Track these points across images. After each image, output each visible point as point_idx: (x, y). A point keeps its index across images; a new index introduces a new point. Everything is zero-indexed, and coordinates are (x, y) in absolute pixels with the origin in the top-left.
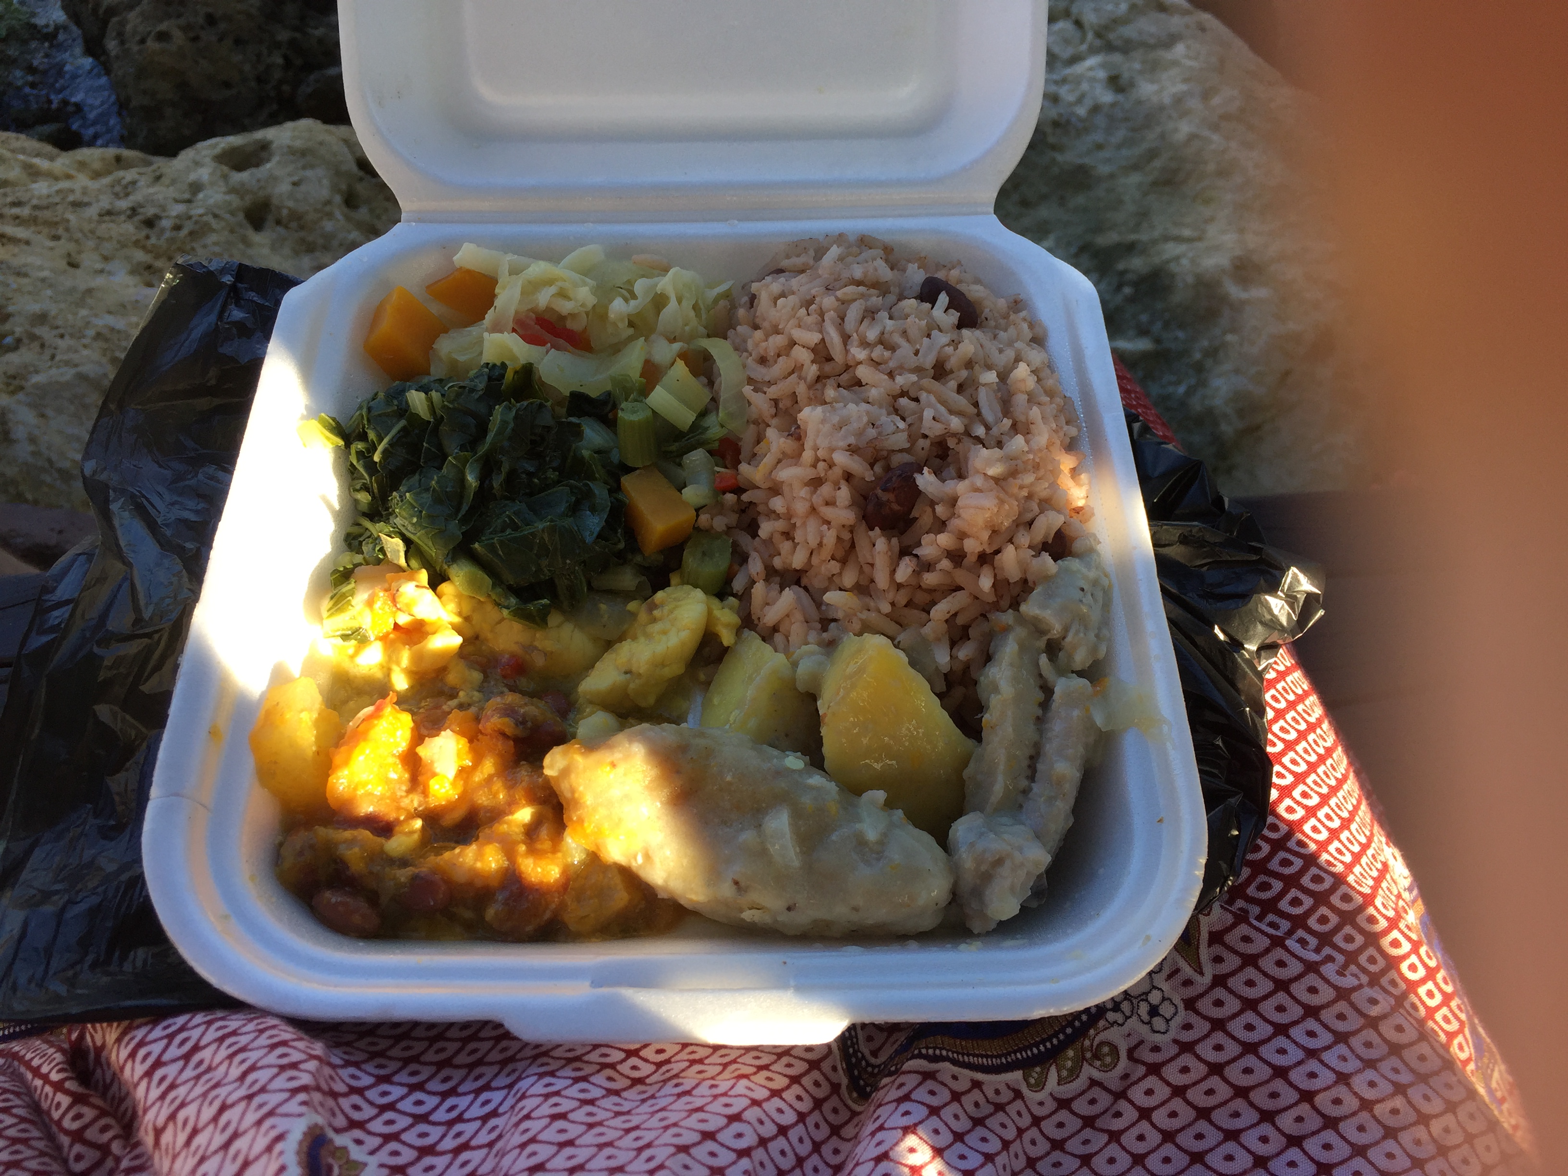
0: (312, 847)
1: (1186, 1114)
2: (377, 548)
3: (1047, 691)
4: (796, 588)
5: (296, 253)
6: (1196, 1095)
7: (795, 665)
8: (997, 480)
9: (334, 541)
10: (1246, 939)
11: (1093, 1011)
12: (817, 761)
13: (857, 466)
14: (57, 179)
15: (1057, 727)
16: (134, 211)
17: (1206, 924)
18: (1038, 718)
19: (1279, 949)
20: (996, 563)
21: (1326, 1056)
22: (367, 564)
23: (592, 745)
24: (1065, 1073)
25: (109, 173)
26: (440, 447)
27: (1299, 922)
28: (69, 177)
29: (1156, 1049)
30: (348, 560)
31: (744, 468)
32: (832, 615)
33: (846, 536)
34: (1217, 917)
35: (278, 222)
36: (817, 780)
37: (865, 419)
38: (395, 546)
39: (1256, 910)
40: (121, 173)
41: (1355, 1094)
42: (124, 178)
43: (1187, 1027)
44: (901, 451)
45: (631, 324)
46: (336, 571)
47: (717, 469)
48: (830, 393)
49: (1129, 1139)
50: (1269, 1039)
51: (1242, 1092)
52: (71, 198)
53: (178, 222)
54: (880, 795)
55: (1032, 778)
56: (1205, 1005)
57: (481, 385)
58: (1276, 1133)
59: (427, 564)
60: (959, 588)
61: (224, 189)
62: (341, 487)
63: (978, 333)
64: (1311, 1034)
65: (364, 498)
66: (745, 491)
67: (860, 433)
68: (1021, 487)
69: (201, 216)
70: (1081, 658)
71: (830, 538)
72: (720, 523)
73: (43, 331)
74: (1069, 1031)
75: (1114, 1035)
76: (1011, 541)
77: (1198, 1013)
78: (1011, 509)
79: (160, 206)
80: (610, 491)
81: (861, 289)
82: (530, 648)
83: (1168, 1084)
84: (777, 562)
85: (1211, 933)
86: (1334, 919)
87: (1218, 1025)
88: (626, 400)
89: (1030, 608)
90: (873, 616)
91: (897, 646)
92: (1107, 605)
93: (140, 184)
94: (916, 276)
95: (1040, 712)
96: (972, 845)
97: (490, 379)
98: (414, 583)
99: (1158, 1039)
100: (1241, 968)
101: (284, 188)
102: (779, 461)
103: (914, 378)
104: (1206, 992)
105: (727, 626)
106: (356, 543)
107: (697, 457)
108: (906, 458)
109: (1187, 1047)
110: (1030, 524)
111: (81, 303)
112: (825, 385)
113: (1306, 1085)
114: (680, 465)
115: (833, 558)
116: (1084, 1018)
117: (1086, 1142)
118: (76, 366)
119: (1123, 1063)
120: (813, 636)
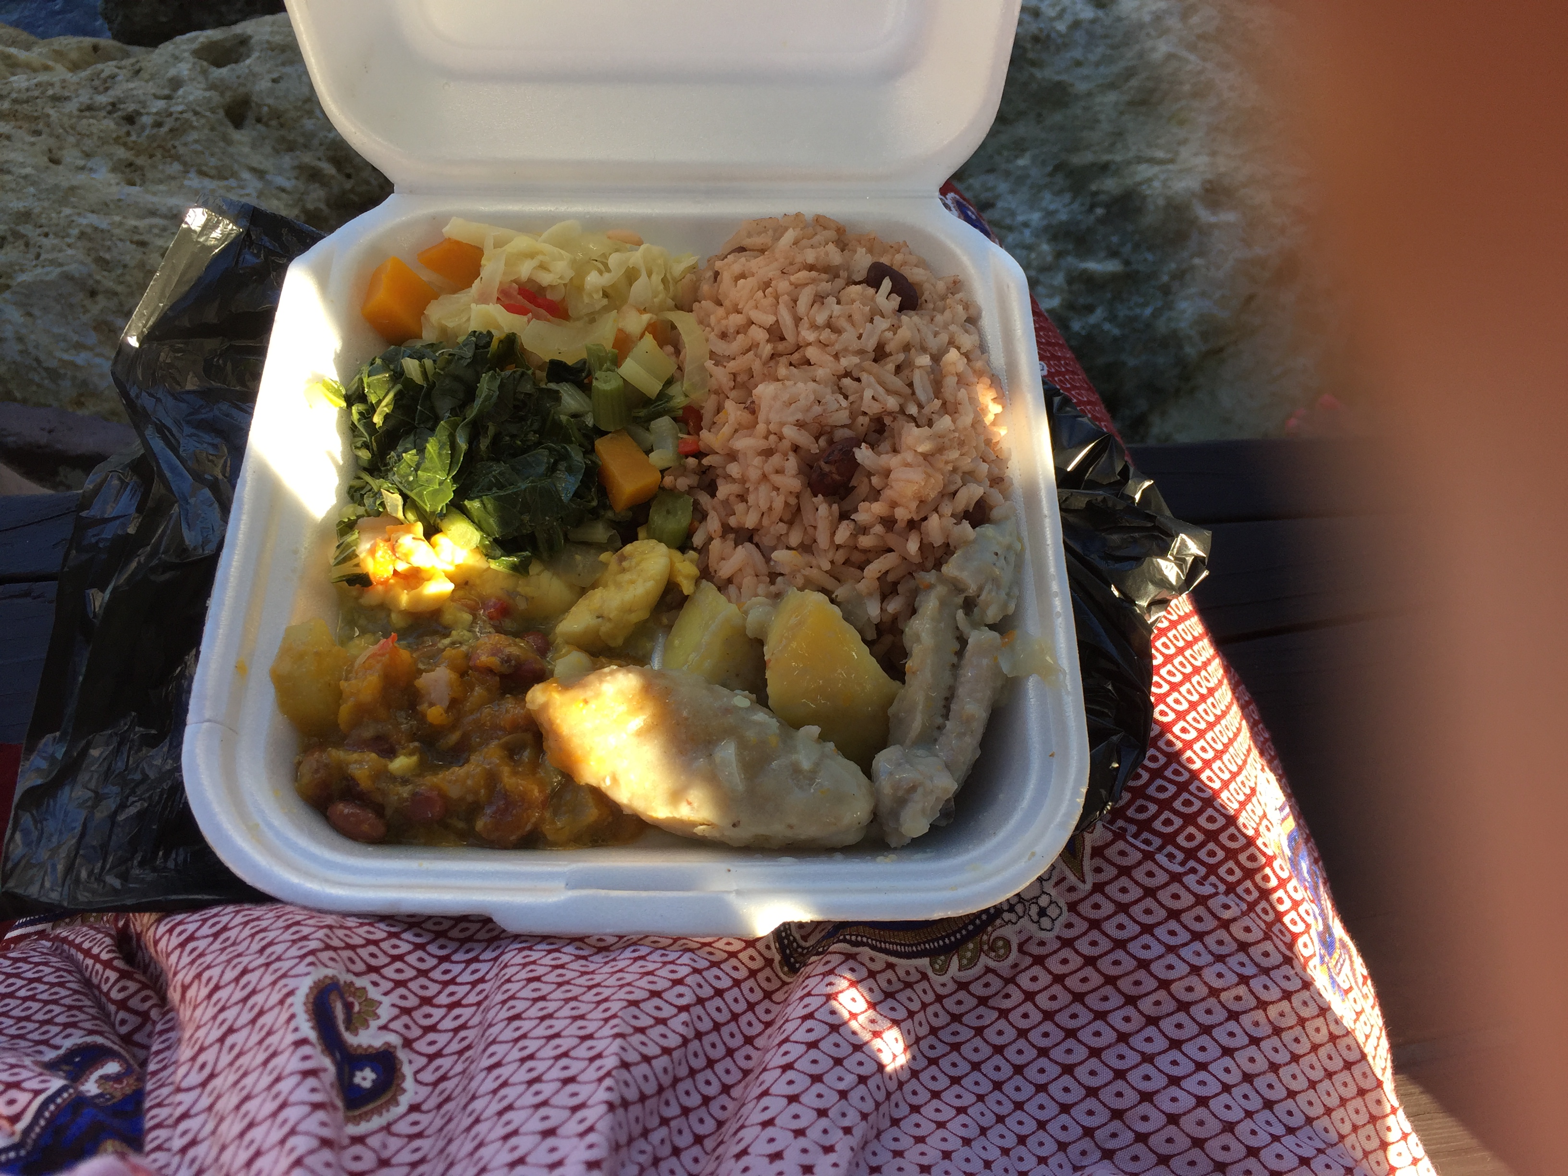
0: (326, 765)
1: (1064, 998)
2: (378, 502)
3: (963, 641)
4: (748, 545)
5: (277, 151)
6: (1072, 982)
7: (746, 613)
8: (925, 456)
9: (339, 496)
10: (1122, 853)
11: (992, 911)
12: (762, 700)
13: (804, 439)
14: (35, 70)
15: (968, 673)
16: (114, 106)
17: (1090, 840)
18: (953, 665)
19: (1150, 863)
20: (922, 528)
21: (1183, 952)
22: (369, 516)
23: (569, 683)
24: (965, 962)
25: (89, 64)
26: (432, 409)
27: (1170, 839)
28: (46, 68)
29: (1042, 943)
30: (351, 512)
31: (704, 434)
32: (779, 569)
33: (793, 501)
34: (1098, 835)
35: (259, 120)
36: (761, 716)
37: (812, 398)
38: (394, 500)
39: (1133, 829)
40: (100, 66)
41: (1205, 983)
42: (103, 71)
43: (1069, 925)
44: (843, 426)
45: (605, 295)
46: (341, 522)
47: (681, 435)
48: (782, 371)
49: (1015, 1016)
50: (1136, 937)
51: (1111, 980)
52: (50, 92)
53: (157, 118)
54: (815, 730)
55: (946, 716)
56: (1085, 908)
57: (469, 353)
58: (1137, 1014)
59: (422, 516)
60: (890, 550)
61: (203, 86)
62: (343, 443)
63: (916, 318)
64: (1172, 933)
65: (365, 455)
66: (706, 455)
67: (808, 409)
68: (947, 463)
69: (181, 113)
70: (992, 614)
71: (779, 503)
72: (683, 483)
73: (27, 229)
74: (971, 927)
75: (1008, 932)
76: (936, 510)
77: (1079, 914)
78: (937, 482)
79: (140, 102)
80: (585, 453)
81: (814, 274)
82: (512, 594)
83: (1050, 973)
84: (733, 521)
85: (1093, 848)
86: (1200, 837)
87: (1095, 924)
88: (600, 369)
89: (950, 569)
90: (814, 573)
91: (832, 601)
92: (1019, 566)
93: (120, 78)
94: (862, 261)
95: (955, 660)
96: (891, 774)
97: (477, 347)
98: (410, 536)
99: (1043, 935)
100: (1117, 878)
101: (264, 84)
102: (736, 431)
103: (856, 360)
104: (1086, 898)
105: (687, 577)
106: (357, 495)
107: (664, 424)
108: (847, 433)
109: (1067, 943)
110: (954, 494)
111: (64, 201)
112: (778, 362)
113: (1164, 975)
114: (648, 429)
115: (781, 520)
116: (984, 917)
117: (980, 1017)
118: (61, 265)
119: (1014, 954)
120: (761, 589)
